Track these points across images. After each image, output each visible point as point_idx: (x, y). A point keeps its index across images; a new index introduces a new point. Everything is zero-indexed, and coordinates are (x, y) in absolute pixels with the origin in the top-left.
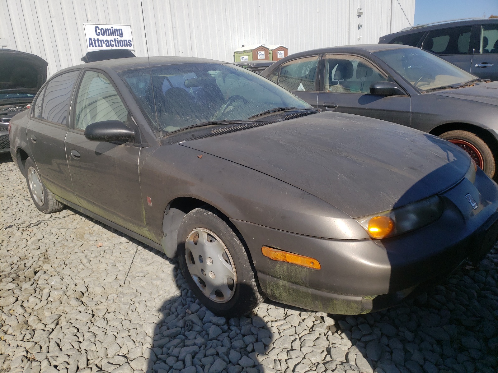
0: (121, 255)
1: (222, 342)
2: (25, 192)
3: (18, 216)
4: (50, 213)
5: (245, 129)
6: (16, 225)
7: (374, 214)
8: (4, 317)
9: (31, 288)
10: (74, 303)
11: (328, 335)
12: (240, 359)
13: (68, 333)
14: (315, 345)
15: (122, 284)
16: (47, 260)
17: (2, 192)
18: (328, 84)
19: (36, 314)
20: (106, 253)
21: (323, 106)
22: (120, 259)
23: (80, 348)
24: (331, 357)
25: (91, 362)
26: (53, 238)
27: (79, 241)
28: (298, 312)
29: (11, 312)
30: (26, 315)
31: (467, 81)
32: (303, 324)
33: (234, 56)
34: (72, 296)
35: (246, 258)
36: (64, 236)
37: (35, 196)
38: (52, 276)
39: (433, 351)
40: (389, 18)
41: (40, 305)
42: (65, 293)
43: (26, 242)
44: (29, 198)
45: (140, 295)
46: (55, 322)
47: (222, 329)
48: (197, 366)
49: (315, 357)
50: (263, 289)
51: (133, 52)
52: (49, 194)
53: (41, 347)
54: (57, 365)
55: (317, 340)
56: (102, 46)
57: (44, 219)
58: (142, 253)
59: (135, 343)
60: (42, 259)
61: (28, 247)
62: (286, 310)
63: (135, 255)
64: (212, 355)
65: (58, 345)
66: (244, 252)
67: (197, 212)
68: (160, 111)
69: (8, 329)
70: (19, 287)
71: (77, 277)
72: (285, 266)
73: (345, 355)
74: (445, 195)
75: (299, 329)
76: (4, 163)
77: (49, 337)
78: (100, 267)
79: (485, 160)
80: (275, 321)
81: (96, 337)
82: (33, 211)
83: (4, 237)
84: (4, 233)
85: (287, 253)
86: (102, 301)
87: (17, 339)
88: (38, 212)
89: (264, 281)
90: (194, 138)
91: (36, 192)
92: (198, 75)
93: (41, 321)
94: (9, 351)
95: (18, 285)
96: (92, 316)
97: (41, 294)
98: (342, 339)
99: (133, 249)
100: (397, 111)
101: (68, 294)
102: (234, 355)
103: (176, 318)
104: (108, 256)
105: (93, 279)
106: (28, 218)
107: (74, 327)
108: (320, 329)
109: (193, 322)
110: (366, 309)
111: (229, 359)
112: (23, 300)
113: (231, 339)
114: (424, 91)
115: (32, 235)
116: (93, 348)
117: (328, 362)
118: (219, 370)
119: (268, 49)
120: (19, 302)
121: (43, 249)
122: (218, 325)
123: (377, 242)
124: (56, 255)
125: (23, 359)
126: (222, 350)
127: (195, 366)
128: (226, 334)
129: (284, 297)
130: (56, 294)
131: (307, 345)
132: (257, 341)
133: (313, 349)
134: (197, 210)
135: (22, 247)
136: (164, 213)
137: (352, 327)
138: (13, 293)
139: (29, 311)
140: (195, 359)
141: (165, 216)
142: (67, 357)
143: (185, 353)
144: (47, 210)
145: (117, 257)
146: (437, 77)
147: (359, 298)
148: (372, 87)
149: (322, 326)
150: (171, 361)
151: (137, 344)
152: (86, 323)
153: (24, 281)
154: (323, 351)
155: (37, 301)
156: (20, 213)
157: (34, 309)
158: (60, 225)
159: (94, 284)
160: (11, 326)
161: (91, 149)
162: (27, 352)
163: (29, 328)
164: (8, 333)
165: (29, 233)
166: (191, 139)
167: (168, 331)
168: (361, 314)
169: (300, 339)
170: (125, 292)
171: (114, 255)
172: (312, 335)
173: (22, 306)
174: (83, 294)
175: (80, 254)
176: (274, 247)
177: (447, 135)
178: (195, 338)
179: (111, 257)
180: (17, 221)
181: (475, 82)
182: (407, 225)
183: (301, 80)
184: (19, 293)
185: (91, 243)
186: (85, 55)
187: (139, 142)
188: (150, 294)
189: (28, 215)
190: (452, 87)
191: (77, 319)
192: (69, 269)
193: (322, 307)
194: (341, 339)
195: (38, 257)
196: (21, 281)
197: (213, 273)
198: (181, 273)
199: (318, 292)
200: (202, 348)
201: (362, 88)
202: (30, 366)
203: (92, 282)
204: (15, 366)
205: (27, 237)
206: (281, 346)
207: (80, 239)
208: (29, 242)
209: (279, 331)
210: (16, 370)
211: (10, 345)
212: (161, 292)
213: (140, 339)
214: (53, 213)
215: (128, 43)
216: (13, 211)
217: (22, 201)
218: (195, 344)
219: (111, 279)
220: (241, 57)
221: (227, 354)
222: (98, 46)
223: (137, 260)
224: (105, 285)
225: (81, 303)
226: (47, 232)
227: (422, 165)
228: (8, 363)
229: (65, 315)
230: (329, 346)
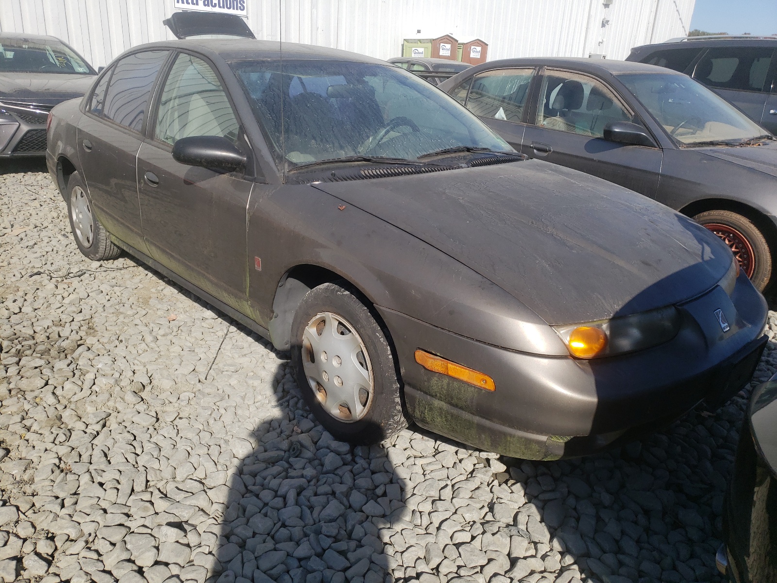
0: (202, 337)
1: (341, 478)
2: (62, 223)
3: (50, 258)
4: (99, 260)
5: (411, 173)
6: (47, 272)
7: (580, 323)
8: (27, 407)
9: (67, 369)
10: (130, 398)
11: (493, 486)
12: (365, 504)
13: (121, 439)
14: (473, 496)
15: (202, 378)
16: (92, 331)
17: (26, 218)
18: (542, 114)
19: (74, 408)
20: (182, 331)
21: (531, 147)
22: (201, 342)
23: (137, 463)
24: (493, 516)
25: (151, 483)
26: (102, 299)
27: (141, 307)
28: (454, 449)
29: (38, 400)
30: (60, 407)
31: (751, 136)
32: (459, 465)
33: (403, 45)
34: (127, 387)
35: (392, 364)
36: (120, 298)
37: (78, 232)
38: (99, 355)
39: (636, 523)
40: (653, 14)
41: (80, 395)
42: (117, 382)
43: (61, 300)
44: (68, 232)
45: (227, 398)
46: (101, 422)
47: (342, 459)
48: (303, 507)
49: (470, 514)
50: (410, 410)
51: (245, 20)
52: (101, 231)
53: (80, 456)
54: (103, 482)
55: (476, 491)
56: (197, 4)
57: (89, 269)
58: (236, 338)
59: (216, 464)
60: (84, 328)
61: (65, 308)
62: (438, 442)
63: (225, 338)
64: (326, 494)
65: (106, 455)
66: (389, 355)
67: (326, 289)
68: (287, 131)
69: (32, 424)
70: (50, 365)
71: (136, 362)
72: (446, 381)
73: (513, 516)
74: (686, 307)
75: (453, 473)
76: (30, 173)
77: (92, 442)
78: (171, 350)
79: (758, 261)
80: (420, 457)
81: (160, 451)
82: (73, 254)
83: (29, 288)
84: (29, 283)
85: (450, 363)
86: (171, 400)
87: (46, 440)
88: (80, 256)
89: (413, 399)
90: (334, 179)
91: (81, 226)
92: (349, 82)
93: (81, 418)
94: (33, 456)
95: (49, 363)
96: (155, 420)
97: (82, 380)
98: (512, 492)
99: (222, 330)
100: (640, 170)
101: (122, 384)
102: (356, 498)
103: (278, 437)
104: (184, 335)
105: (159, 366)
106: (66, 263)
107: (129, 432)
108: (482, 476)
109: (302, 445)
110: (551, 453)
111: (349, 501)
112: (55, 385)
113: (354, 475)
114: (685, 144)
115: (71, 290)
116: (156, 465)
117: (488, 522)
118: (334, 515)
119: (457, 41)
120: (50, 388)
121: (87, 313)
122: (338, 454)
123: (578, 363)
124: (106, 324)
125: (54, 469)
126: (340, 489)
127: (300, 506)
128: (349, 467)
129: (438, 425)
130: (104, 382)
131: (461, 496)
132: (391, 482)
133: (470, 502)
134: (328, 286)
135: (56, 307)
136: (278, 284)
137: (528, 478)
138: (41, 373)
139: (64, 402)
140: (302, 497)
141: (279, 288)
142: (119, 473)
143: (288, 487)
144: (95, 255)
145: (196, 339)
146: (708, 125)
147: (544, 438)
148: (606, 129)
149: (487, 471)
150: (266, 495)
151: (219, 467)
152: (146, 429)
153: (57, 357)
154: (483, 506)
155: (77, 389)
156: (54, 254)
157: (72, 400)
158: (113, 280)
159: (161, 375)
160: (36, 420)
161: (177, 174)
162: (60, 459)
163: (62, 426)
164: (32, 430)
165: (66, 286)
166: (330, 180)
167: (267, 453)
168: (543, 460)
169: (453, 486)
170: (207, 391)
171: (193, 335)
172: (470, 482)
173: (54, 393)
174: (144, 386)
175: (141, 328)
176: (433, 352)
177: (709, 215)
178: (304, 468)
179: (188, 338)
180: (48, 266)
181: (763, 140)
182: (625, 344)
183: (503, 101)
184: (50, 374)
185: (159, 313)
186: (169, 16)
187: (251, 173)
188: (243, 398)
189: (66, 259)
190: (727, 144)
191: (133, 423)
192: (125, 348)
193: (490, 444)
194: (510, 493)
195: (79, 325)
196: (53, 357)
197: (339, 379)
198: (291, 373)
199: (487, 423)
200: (312, 483)
201: (593, 126)
202: (64, 480)
203: (159, 371)
204: (42, 478)
205: (64, 292)
206: (424, 493)
207: (142, 306)
208: (66, 301)
209: (424, 471)
210: (43, 484)
211: (34, 447)
212: (259, 397)
213: (225, 461)
214: (104, 260)
215: (239, 5)
216: (43, 251)
217: (56, 236)
218: (302, 476)
219: (186, 369)
220: (413, 49)
221: (347, 495)
222: (191, 3)
223: (227, 346)
224: (177, 378)
225: (140, 399)
226: (94, 289)
227: (660, 260)
228: (31, 472)
229: (116, 414)
230: (492, 500)
